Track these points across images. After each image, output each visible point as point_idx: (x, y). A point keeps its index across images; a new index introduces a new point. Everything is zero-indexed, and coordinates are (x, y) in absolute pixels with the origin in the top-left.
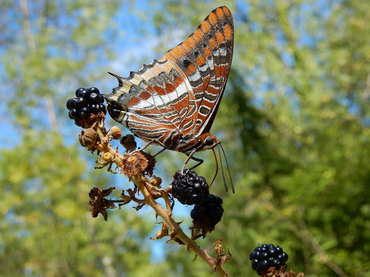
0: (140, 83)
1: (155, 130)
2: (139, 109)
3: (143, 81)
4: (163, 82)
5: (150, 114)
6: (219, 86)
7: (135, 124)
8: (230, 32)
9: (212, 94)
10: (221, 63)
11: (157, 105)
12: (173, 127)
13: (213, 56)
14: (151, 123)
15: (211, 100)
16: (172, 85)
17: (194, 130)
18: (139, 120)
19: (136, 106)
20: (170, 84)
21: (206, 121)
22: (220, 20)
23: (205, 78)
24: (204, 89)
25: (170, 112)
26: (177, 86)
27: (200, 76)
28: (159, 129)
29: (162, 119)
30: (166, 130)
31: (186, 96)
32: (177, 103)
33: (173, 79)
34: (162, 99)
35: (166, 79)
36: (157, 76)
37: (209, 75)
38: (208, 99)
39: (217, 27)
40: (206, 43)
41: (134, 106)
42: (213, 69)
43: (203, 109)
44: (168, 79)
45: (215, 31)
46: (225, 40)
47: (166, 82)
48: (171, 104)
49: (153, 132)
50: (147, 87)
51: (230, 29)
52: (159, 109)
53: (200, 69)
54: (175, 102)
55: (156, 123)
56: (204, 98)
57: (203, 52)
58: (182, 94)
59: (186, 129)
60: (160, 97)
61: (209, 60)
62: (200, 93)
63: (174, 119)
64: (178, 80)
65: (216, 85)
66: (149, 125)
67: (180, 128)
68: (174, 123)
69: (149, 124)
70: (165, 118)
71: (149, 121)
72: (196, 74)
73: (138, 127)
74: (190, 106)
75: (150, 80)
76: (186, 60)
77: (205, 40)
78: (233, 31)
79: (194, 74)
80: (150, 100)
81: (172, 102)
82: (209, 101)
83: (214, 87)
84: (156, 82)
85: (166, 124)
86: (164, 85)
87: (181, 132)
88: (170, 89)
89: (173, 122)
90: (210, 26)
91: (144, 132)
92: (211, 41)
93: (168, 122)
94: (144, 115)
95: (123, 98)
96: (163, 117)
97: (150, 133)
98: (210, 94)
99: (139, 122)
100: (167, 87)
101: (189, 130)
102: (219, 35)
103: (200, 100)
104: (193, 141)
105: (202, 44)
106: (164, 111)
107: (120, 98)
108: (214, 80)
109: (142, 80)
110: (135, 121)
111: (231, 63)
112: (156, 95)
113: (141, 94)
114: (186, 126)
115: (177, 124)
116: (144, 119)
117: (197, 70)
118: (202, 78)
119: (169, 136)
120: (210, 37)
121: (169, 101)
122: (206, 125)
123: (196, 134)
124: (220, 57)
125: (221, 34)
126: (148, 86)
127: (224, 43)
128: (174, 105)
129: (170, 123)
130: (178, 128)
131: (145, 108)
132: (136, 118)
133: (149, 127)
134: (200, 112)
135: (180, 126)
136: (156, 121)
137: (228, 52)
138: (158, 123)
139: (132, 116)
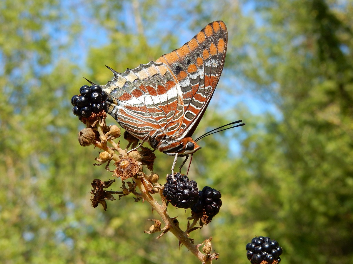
0: (134, 81)
1: (141, 127)
2: (129, 105)
3: (138, 79)
4: (156, 84)
5: (139, 112)
6: (207, 94)
7: (124, 118)
8: (223, 45)
9: (199, 102)
10: (211, 73)
11: (146, 104)
12: (158, 127)
13: (205, 65)
14: (138, 120)
15: (197, 107)
16: (164, 88)
17: (178, 133)
18: (127, 115)
19: (127, 102)
20: (162, 86)
21: (190, 126)
22: (216, 34)
23: (194, 85)
24: (192, 96)
25: (158, 113)
26: (169, 89)
27: (190, 83)
28: (144, 127)
29: (150, 118)
30: (151, 129)
31: (176, 100)
32: (166, 105)
33: (166, 82)
34: (152, 99)
35: (159, 80)
36: (151, 76)
37: (198, 83)
38: (195, 105)
39: (211, 40)
40: (199, 53)
41: (124, 101)
42: (203, 78)
43: (188, 115)
44: (161, 81)
45: (209, 42)
46: (218, 52)
47: (159, 83)
48: (160, 105)
49: (139, 129)
50: (140, 85)
51: (224, 42)
52: (149, 108)
53: (191, 76)
54: (164, 104)
55: (143, 121)
56: (191, 104)
57: (195, 61)
58: (172, 97)
59: (170, 131)
60: (151, 96)
61: (200, 69)
62: (188, 99)
63: (161, 120)
64: (170, 84)
65: (204, 93)
66: (136, 122)
67: (164, 129)
68: (160, 124)
69: (136, 120)
70: (152, 117)
71: (137, 118)
72: (186, 80)
73: (125, 122)
74: (178, 110)
75: (144, 80)
76: (178, 66)
77: (199, 50)
78: (227, 45)
79: (184, 80)
80: (141, 98)
81: (161, 104)
82: (195, 107)
83: (201, 95)
84: (149, 83)
85: (152, 123)
86: (157, 86)
87: (166, 133)
88: (162, 90)
89: (159, 122)
90: (206, 38)
91: (130, 127)
92: (204, 51)
93: (155, 122)
94: (133, 112)
95: (116, 92)
96: (150, 116)
97: (137, 130)
98: (197, 101)
99: (127, 117)
100: (159, 89)
101: (173, 132)
102: (212, 46)
103: (187, 105)
104: (175, 143)
105: (196, 53)
106: (153, 110)
107: (113, 91)
108: (203, 88)
109: (136, 78)
110: (124, 115)
111: (221, 74)
112: (148, 94)
113: (134, 91)
114: (170, 128)
115: (163, 125)
116: (132, 115)
117: (188, 76)
118: (192, 85)
119: (153, 135)
120: (204, 47)
121: (159, 102)
122: (190, 129)
123: (179, 137)
124: (211, 67)
125: (215, 47)
126: (142, 85)
127: (216, 55)
128: (163, 107)
129: (157, 123)
130: (163, 128)
131: (135, 105)
132: (125, 113)
133: (135, 124)
134: (186, 116)
135: (165, 127)
136: (143, 118)
137: (219, 64)
138: (145, 121)
139: (122, 111)
